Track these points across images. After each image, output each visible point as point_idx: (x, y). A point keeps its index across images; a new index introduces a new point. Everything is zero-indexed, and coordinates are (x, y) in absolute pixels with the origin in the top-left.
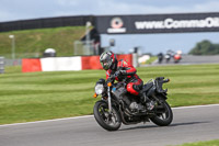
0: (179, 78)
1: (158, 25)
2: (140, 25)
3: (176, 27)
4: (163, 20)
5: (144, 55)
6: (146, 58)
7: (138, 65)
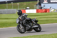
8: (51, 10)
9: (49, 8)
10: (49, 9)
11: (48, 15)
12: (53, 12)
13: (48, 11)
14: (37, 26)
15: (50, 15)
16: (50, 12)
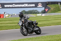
0: (17, 21)
1: (11, 6)
2: (6, 6)
3: (16, 6)
4: (12, 5)
5: (7, 14)
6: (7, 15)
7: (5, 17)
8: (5, 15)
9: (3, 13)
10: (3, 15)
11: (2, 21)
12: (8, 17)
13: (2, 17)
14: (38, 29)
15: (5, 21)
16: (4, 17)
